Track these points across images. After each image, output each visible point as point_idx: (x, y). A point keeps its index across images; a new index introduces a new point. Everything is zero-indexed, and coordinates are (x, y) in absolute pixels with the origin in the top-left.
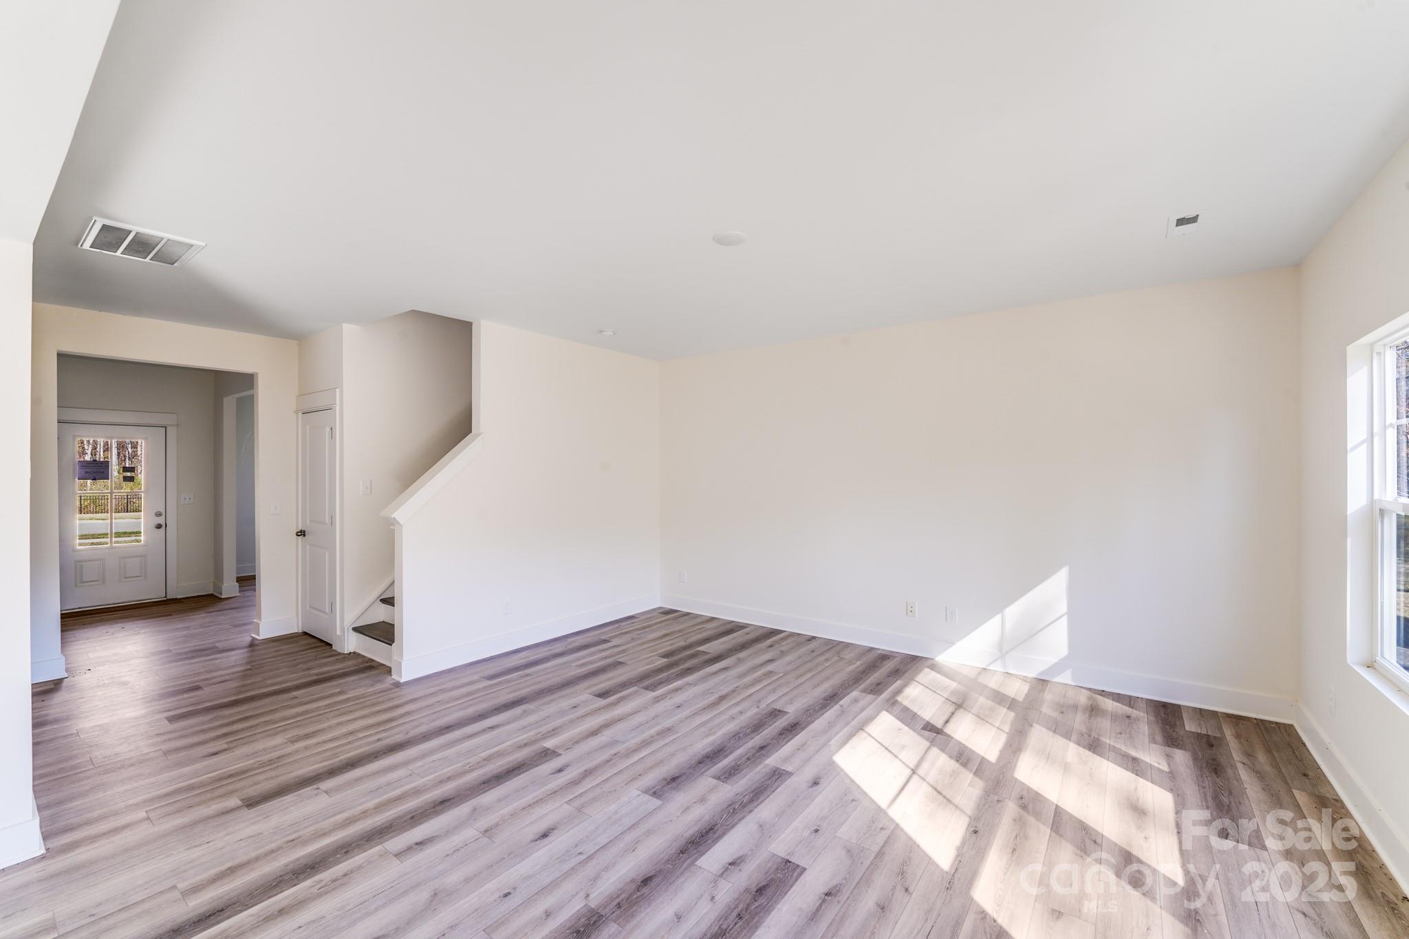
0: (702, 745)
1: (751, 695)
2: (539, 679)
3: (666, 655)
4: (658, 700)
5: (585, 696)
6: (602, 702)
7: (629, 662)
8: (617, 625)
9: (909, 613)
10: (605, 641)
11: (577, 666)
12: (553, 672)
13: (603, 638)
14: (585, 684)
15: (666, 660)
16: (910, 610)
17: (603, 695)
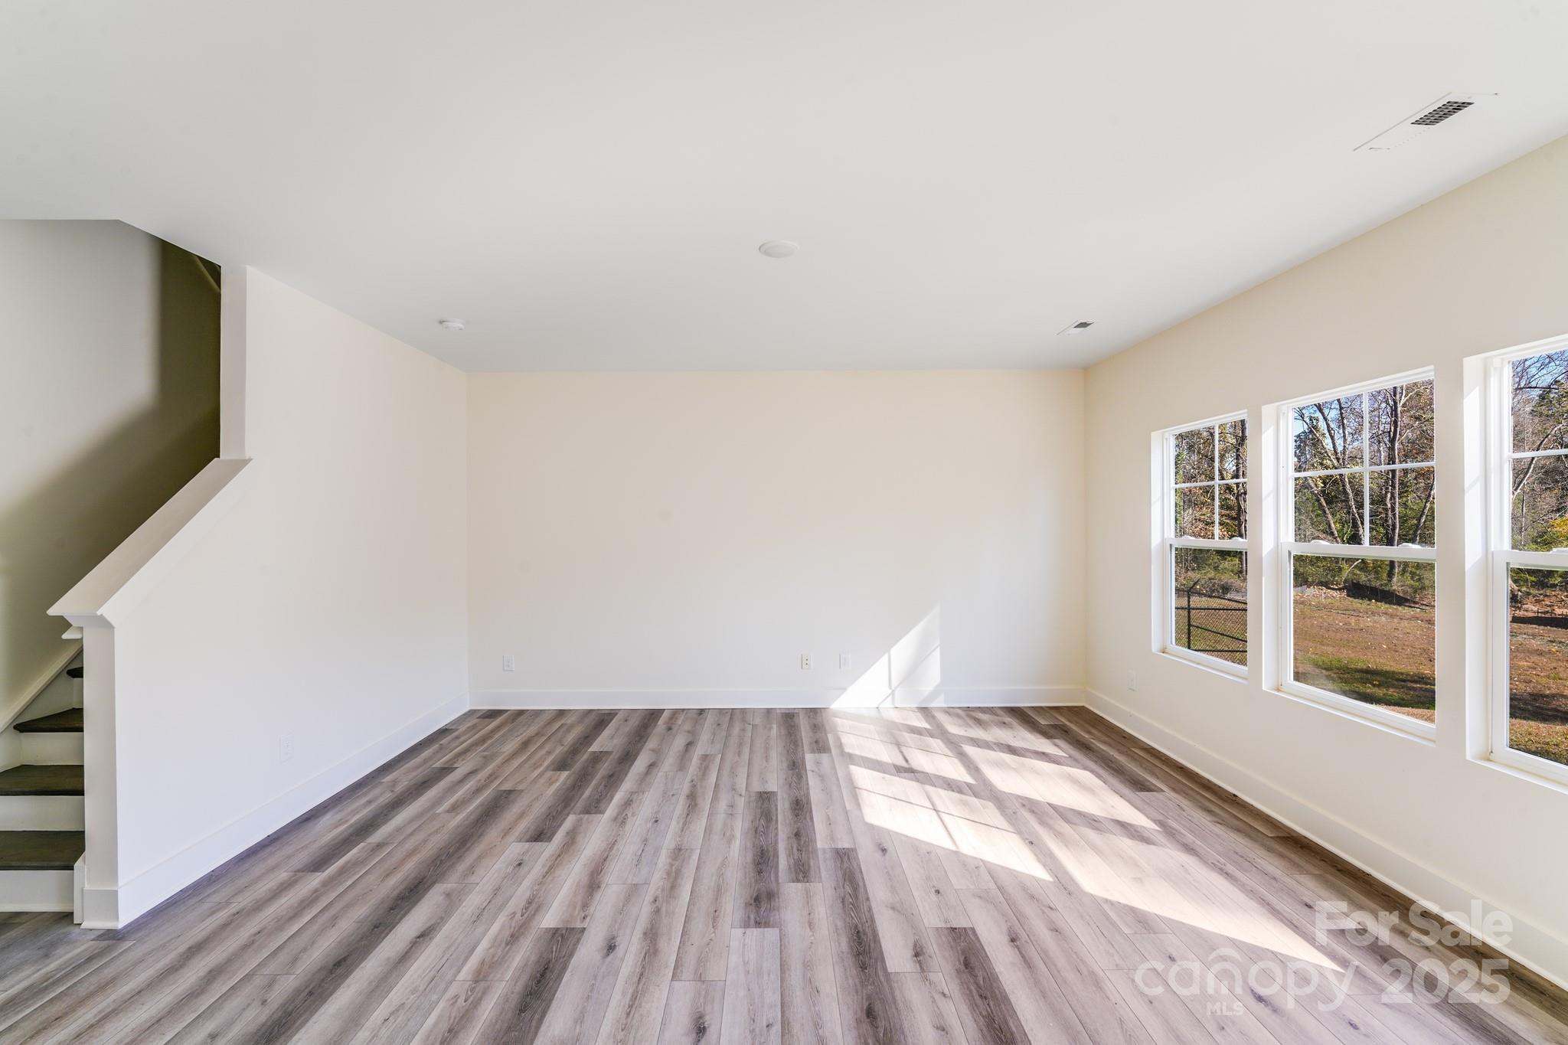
0: (737, 852)
1: (717, 785)
2: (410, 844)
3: (561, 765)
4: (620, 820)
5: (514, 849)
6: (550, 849)
7: (520, 787)
8: (436, 746)
9: (804, 666)
10: (445, 771)
11: (448, 811)
12: (419, 828)
13: (438, 764)
14: (493, 833)
15: (565, 774)
16: (804, 663)
17: (540, 835)
